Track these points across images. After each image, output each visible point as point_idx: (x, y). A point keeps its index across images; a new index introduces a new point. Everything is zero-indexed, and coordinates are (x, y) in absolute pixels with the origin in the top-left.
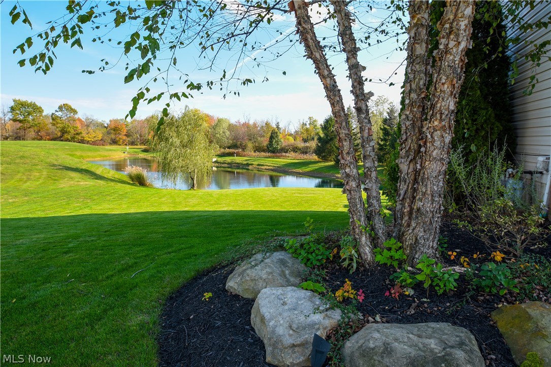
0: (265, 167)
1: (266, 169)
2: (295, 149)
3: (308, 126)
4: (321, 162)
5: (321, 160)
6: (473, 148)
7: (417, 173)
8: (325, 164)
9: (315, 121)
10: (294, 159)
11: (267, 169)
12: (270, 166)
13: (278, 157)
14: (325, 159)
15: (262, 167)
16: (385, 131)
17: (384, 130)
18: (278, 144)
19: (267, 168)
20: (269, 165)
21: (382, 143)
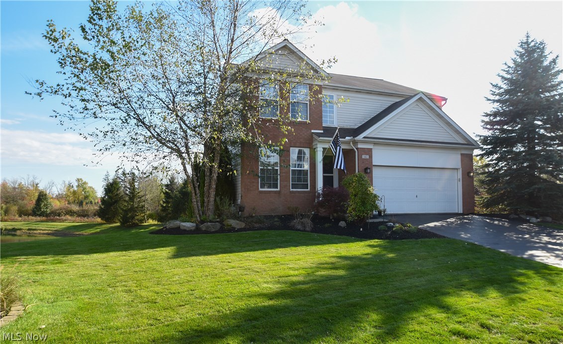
0: (39, 231)
1: (40, 234)
2: (71, 213)
3: (75, 189)
4: (105, 224)
5: (104, 222)
6: (223, 197)
7: (208, 201)
8: (111, 225)
9: (85, 183)
10: (73, 222)
11: (44, 234)
12: (45, 230)
13: (53, 221)
14: (109, 220)
15: (35, 232)
16: (167, 195)
17: (166, 193)
18: (47, 208)
19: (42, 232)
20: (43, 229)
21: (165, 205)
